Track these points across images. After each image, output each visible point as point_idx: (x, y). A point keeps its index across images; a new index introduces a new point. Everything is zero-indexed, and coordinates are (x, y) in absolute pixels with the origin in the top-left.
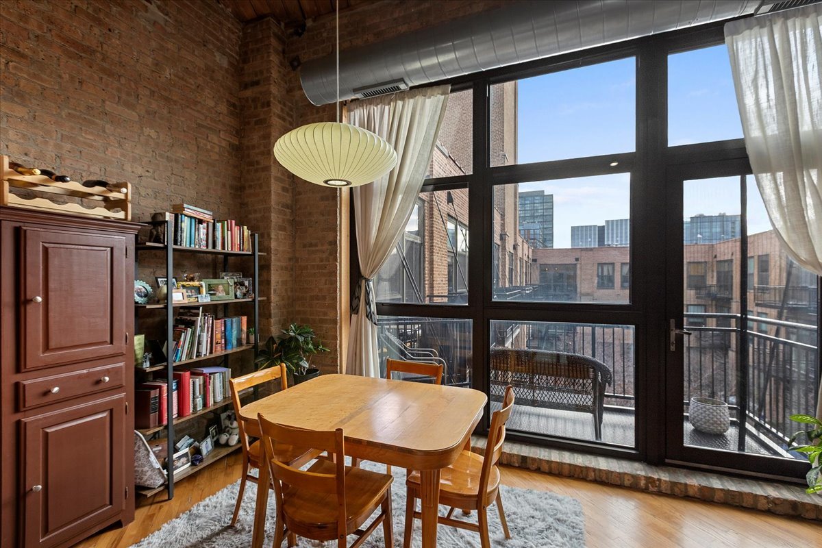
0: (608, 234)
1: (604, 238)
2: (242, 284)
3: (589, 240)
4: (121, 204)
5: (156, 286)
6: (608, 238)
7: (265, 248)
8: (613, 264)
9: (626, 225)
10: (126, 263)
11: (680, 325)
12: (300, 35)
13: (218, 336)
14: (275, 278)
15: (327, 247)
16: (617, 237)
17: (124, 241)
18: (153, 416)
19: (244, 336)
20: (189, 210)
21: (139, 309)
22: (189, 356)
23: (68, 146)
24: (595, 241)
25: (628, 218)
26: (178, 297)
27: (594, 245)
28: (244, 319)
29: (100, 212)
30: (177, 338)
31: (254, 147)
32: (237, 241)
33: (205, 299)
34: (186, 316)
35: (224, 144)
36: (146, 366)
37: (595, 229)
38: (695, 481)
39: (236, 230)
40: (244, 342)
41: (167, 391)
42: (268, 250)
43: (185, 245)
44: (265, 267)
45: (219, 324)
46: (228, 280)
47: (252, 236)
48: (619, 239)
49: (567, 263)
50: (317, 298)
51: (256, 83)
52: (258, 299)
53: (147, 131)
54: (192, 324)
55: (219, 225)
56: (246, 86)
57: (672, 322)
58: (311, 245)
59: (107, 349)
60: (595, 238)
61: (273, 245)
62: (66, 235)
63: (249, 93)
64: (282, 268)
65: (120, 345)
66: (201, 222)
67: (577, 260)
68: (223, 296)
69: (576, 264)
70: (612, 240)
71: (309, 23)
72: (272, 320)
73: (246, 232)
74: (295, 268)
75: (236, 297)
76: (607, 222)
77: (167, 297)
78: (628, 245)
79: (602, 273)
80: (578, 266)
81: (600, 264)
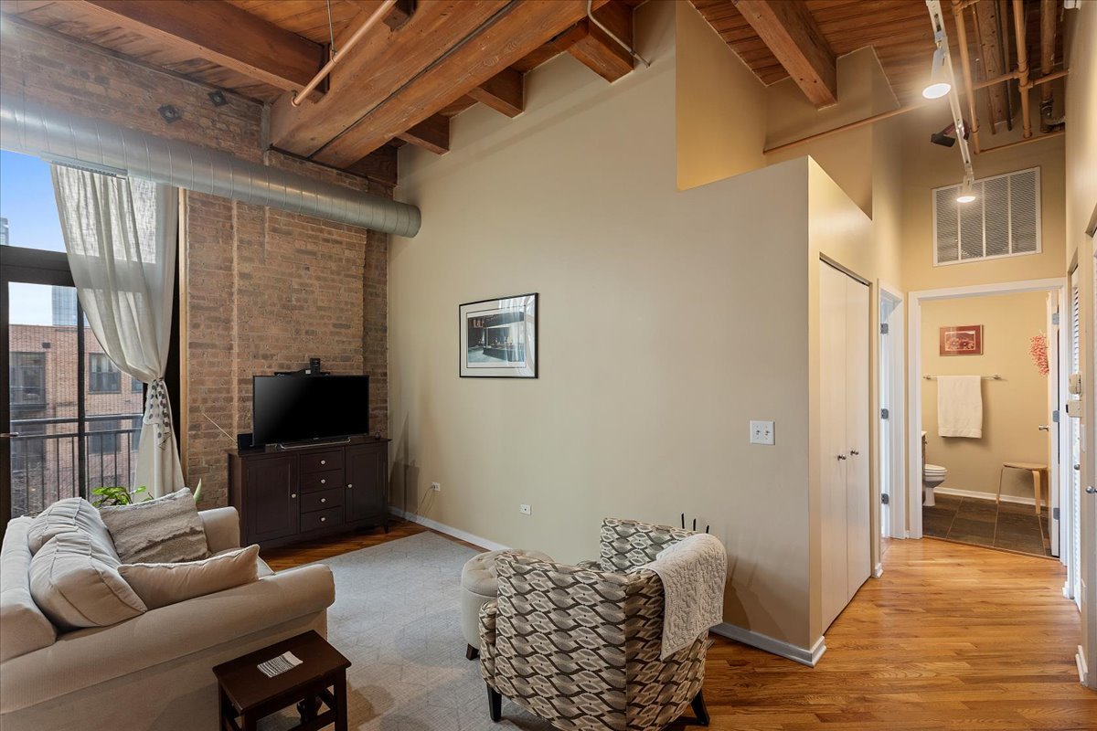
67: (46, 346)
69: (44, 353)
79: (99, 368)
80: (49, 357)
81: (94, 354)
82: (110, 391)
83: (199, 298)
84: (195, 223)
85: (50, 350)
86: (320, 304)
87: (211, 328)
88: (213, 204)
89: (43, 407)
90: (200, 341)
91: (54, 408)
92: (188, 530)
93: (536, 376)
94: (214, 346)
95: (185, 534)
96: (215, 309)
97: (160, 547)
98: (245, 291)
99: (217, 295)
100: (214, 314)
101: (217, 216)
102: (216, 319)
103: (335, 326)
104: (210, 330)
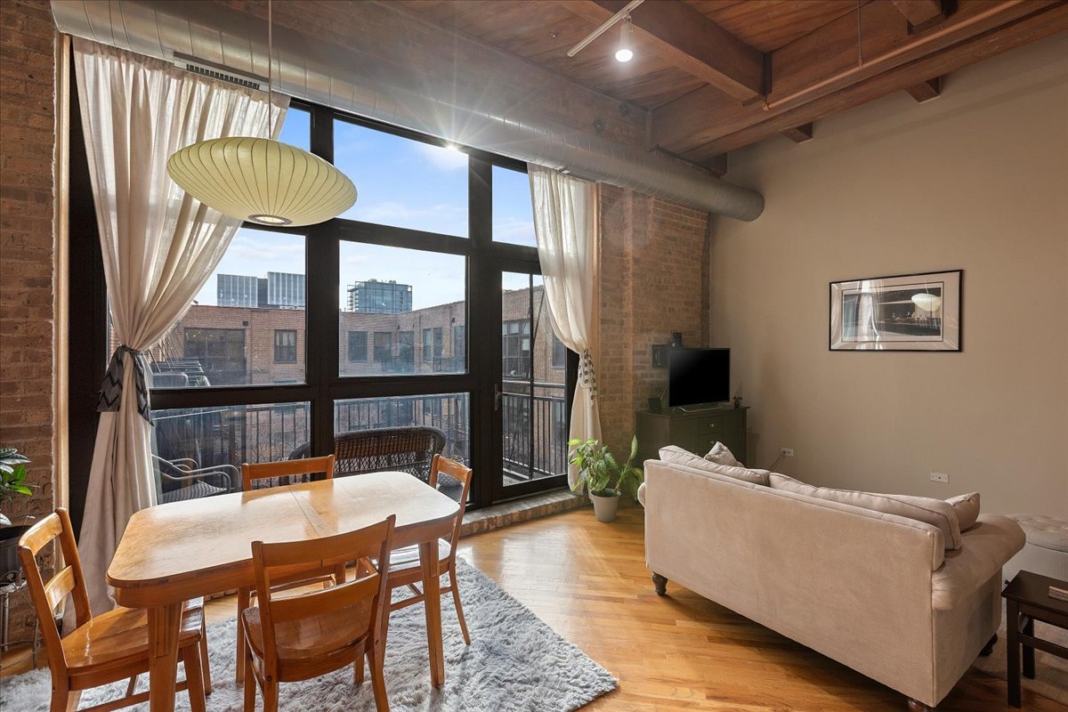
0: (272, 291)
1: (266, 296)
3: (246, 296)
6: (272, 295)
8: (295, 331)
9: (300, 282)
16: (284, 296)
24: (253, 299)
25: (304, 273)
27: (253, 303)
37: (253, 284)
38: (515, 510)
48: (286, 298)
49: (230, 327)
60: (253, 294)
67: (245, 323)
69: (244, 330)
70: (277, 300)
76: (271, 274)
78: (304, 309)
79: (281, 342)
80: (247, 333)
81: (279, 330)
82: (288, 361)
83: (606, 281)
84: (604, 217)
85: (247, 327)
86: (678, 284)
87: (612, 307)
89: (244, 373)
90: (606, 318)
91: (251, 375)
93: (960, 350)
94: (614, 322)
96: (614, 290)
98: (636, 274)
99: (615, 278)
100: (614, 295)
102: (615, 299)
103: (686, 303)
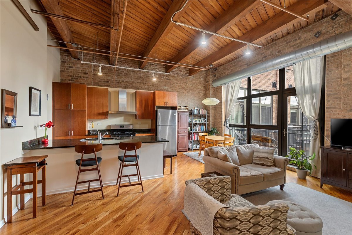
2: (204, 120)
4: (187, 109)
5: (191, 120)
7: (208, 113)
10: (188, 116)
11: (286, 131)
12: (216, 70)
13: (200, 129)
14: (211, 119)
15: (220, 112)
17: (187, 114)
18: (191, 139)
19: (205, 129)
20: (196, 108)
21: (189, 123)
22: (195, 131)
23: (182, 101)
26: (194, 122)
28: (205, 126)
29: (185, 110)
30: (194, 128)
31: (208, 94)
32: (203, 112)
33: (198, 122)
34: (195, 125)
35: (203, 94)
36: (190, 131)
39: (203, 110)
40: (205, 130)
41: (192, 136)
42: (209, 114)
43: (195, 114)
44: (209, 117)
45: (200, 126)
46: (202, 119)
47: (206, 111)
50: (219, 123)
51: (208, 82)
52: (207, 123)
53: (191, 96)
54: (196, 126)
55: (200, 110)
56: (206, 82)
57: (285, 130)
58: (218, 112)
59: (185, 128)
61: (210, 112)
62: (182, 114)
63: (207, 84)
64: (212, 117)
65: (187, 128)
66: (197, 110)
68: (201, 122)
71: (217, 68)
72: (210, 127)
73: (205, 111)
74: (215, 117)
75: (203, 122)
77: (192, 122)
83: (330, 91)
84: (329, 65)
87: (334, 101)
88: (336, 56)
90: (330, 106)
92: (266, 157)
94: (335, 108)
95: (265, 158)
96: (336, 94)
97: (259, 158)
98: (346, 85)
99: (337, 89)
100: (335, 96)
101: (338, 59)
102: (336, 98)
104: (334, 102)
